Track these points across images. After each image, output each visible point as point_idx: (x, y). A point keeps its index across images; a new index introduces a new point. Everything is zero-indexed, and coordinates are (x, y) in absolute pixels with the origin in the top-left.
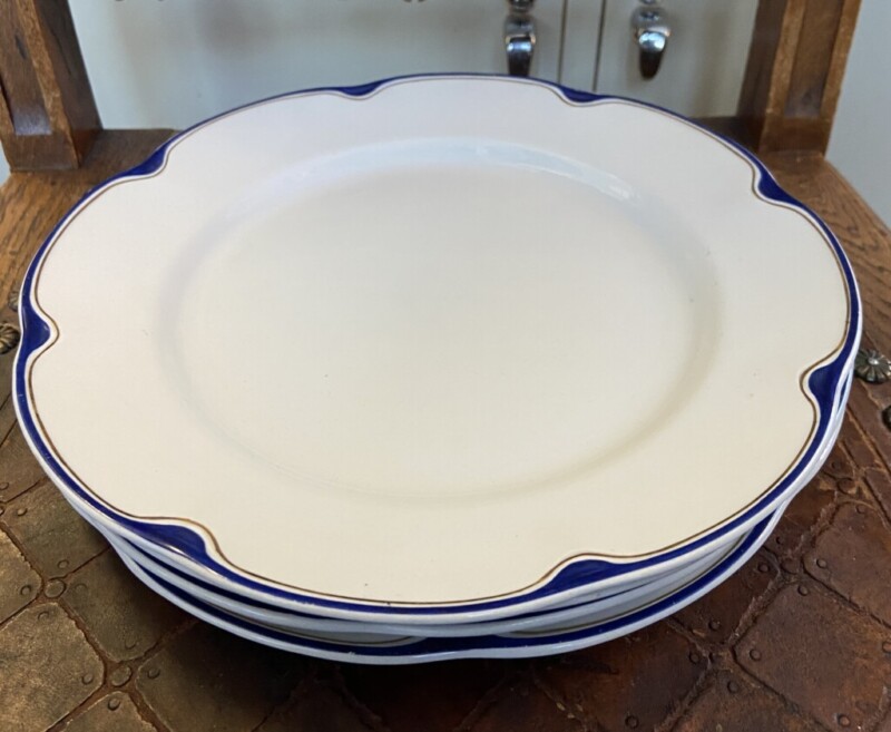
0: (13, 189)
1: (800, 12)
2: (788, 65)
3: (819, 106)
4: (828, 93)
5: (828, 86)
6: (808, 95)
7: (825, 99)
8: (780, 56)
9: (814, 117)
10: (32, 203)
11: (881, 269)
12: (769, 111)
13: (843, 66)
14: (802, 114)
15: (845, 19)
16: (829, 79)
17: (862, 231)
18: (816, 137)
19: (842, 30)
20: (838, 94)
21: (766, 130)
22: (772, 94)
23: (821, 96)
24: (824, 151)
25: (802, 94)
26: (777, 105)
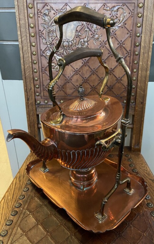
0: (31, 155)
1: (135, 135)
2: (134, 141)
3: (139, 146)
4: (140, 145)
6: (137, 145)
8: (133, 140)
9: (138, 148)
10: (34, 157)
11: (144, 170)
12: (132, 147)
13: (141, 141)
14: (137, 147)
15: (141, 136)
16: (140, 143)
17: (143, 164)
18: (139, 150)
19: (141, 137)
20: (141, 145)
21: (132, 149)
22: (132, 145)
24: (140, 152)
25: (136, 145)
26: (133, 146)
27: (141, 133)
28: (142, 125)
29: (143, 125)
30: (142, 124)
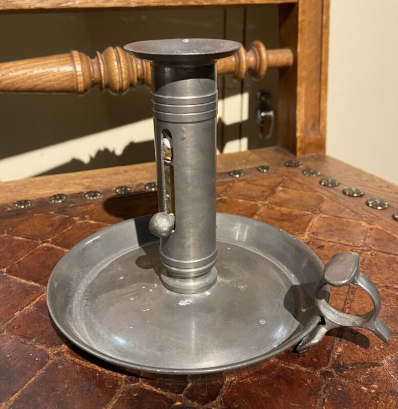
1: (304, 85)
3: (319, 131)
4: (322, 124)
5: (321, 120)
6: (313, 125)
7: (321, 127)
9: (318, 137)
11: (381, 187)
12: (298, 134)
13: (325, 110)
14: (312, 136)
15: (323, 87)
16: (321, 117)
17: (362, 176)
18: (320, 145)
19: (323, 93)
20: (326, 123)
21: (299, 145)
22: (298, 126)
23: (319, 126)
25: (310, 126)
26: (302, 131)
27: (323, 77)
28: (324, 45)
29: (327, 42)
30: (324, 39)
